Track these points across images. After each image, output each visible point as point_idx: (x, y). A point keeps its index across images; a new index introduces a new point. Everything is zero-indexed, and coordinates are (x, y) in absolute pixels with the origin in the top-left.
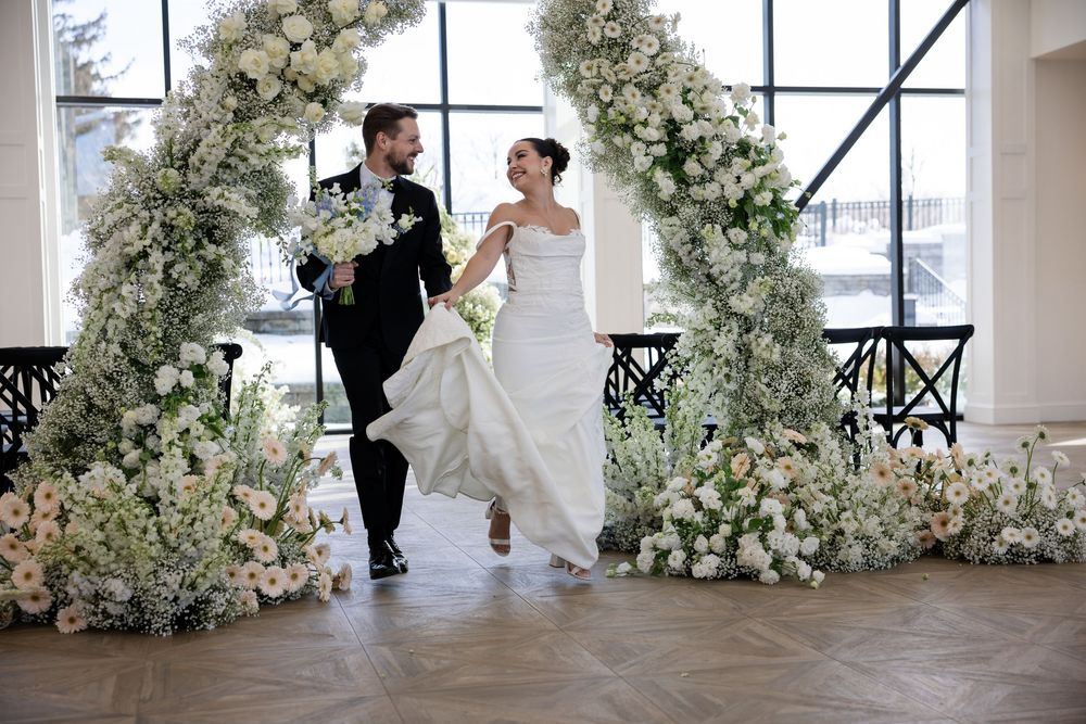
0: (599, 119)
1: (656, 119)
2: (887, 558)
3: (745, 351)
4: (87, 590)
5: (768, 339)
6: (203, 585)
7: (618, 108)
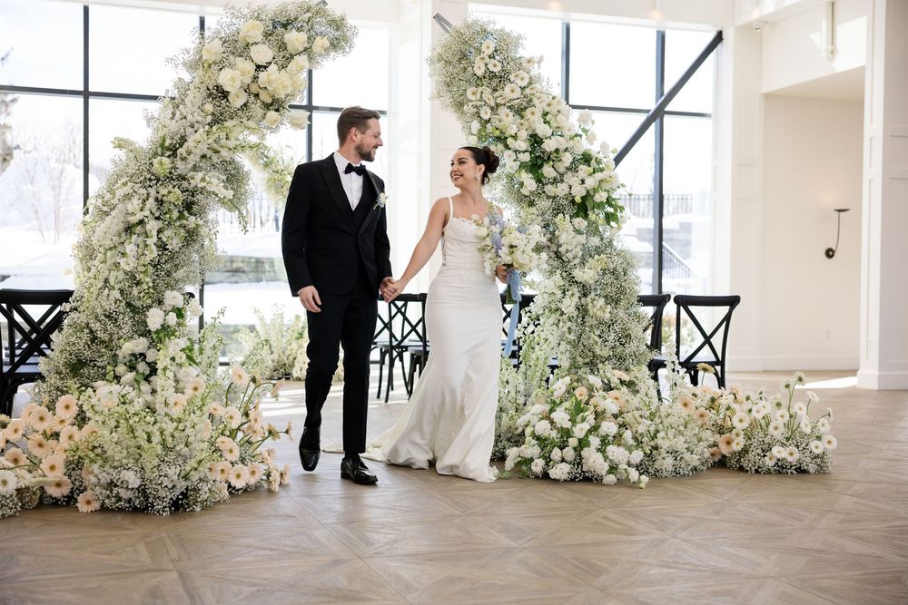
0: (480, 131)
1: (524, 134)
2: (690, 468)
3: (583, 311)
4: (105, 478)
5: (601, 301)
6: (195, 477)
7: (494, 125)
